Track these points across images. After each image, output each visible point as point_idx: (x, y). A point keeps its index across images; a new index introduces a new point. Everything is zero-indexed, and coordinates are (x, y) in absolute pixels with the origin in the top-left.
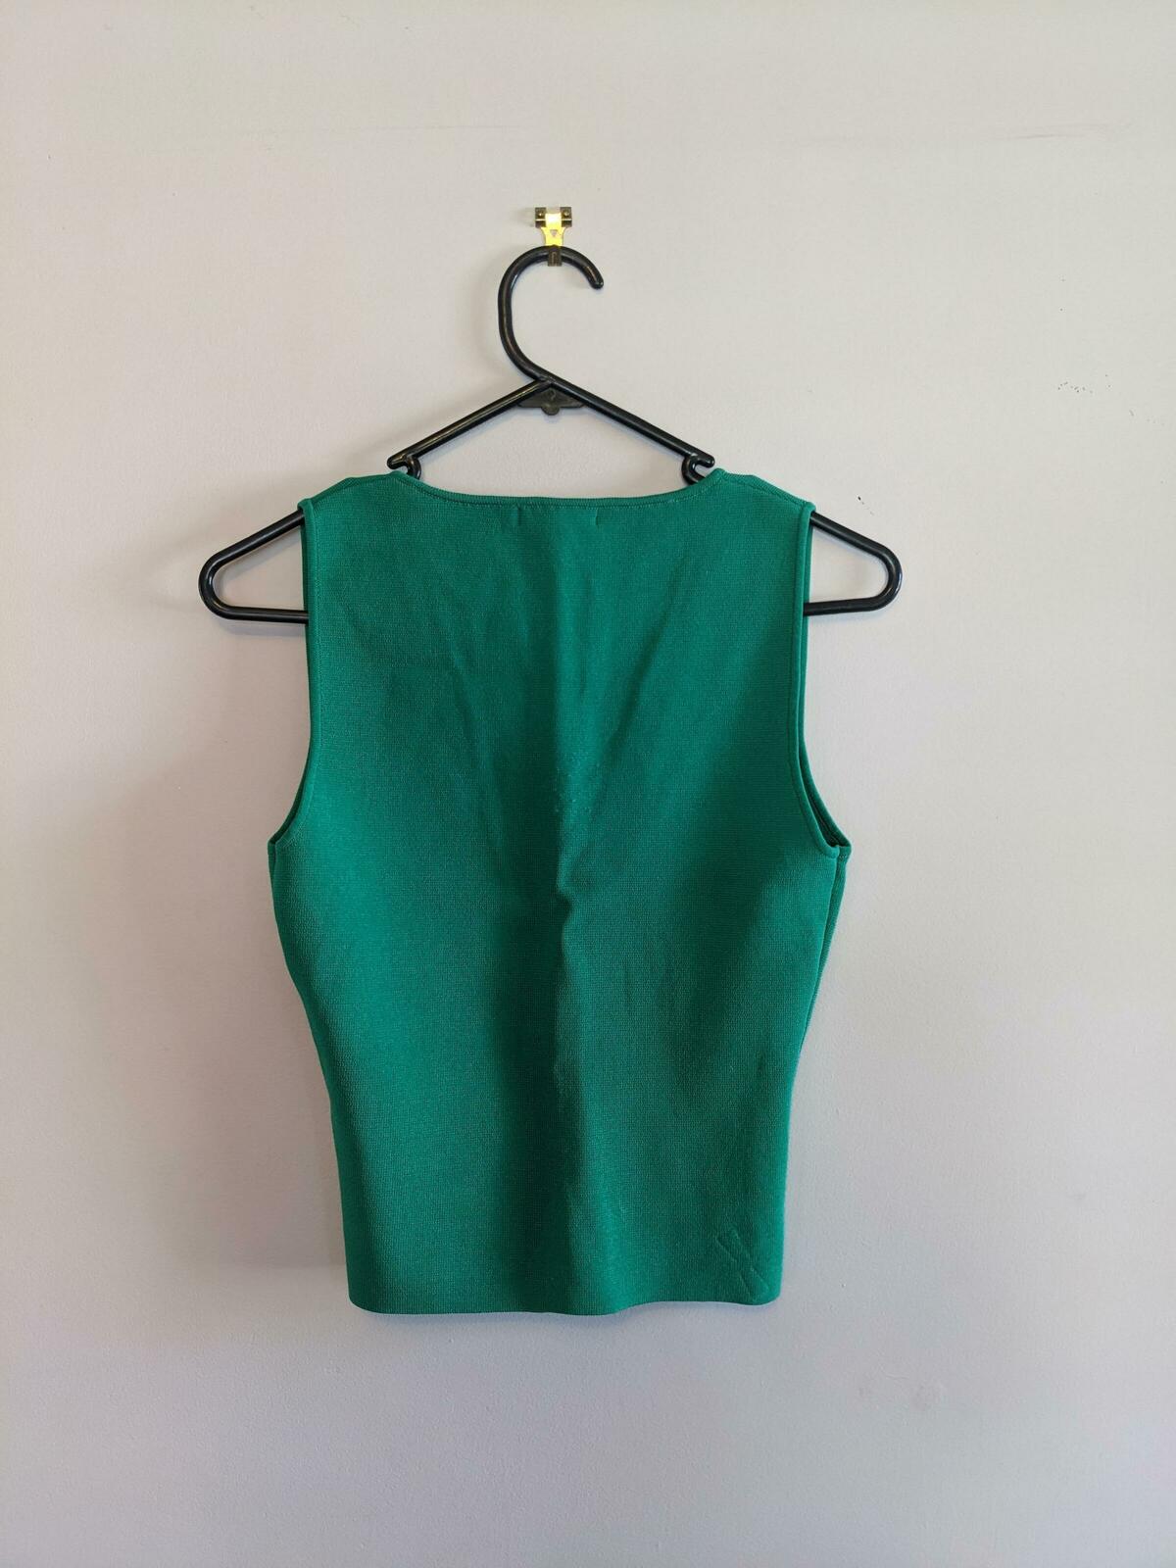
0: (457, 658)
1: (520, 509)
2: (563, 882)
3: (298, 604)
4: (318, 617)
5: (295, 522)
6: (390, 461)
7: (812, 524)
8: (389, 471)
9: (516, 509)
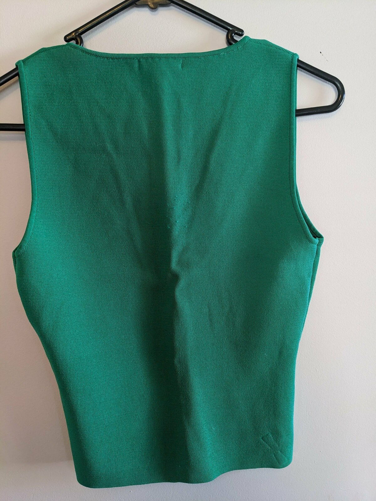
0: (109, 147)
1: (139, 61)
2: (174, 265)
3: (19, 120)
4: (30, 128)
5: (14, 74)
6: (65, 38)
7: (298, 66)
8: (65, 43)
9: (137, 61)
